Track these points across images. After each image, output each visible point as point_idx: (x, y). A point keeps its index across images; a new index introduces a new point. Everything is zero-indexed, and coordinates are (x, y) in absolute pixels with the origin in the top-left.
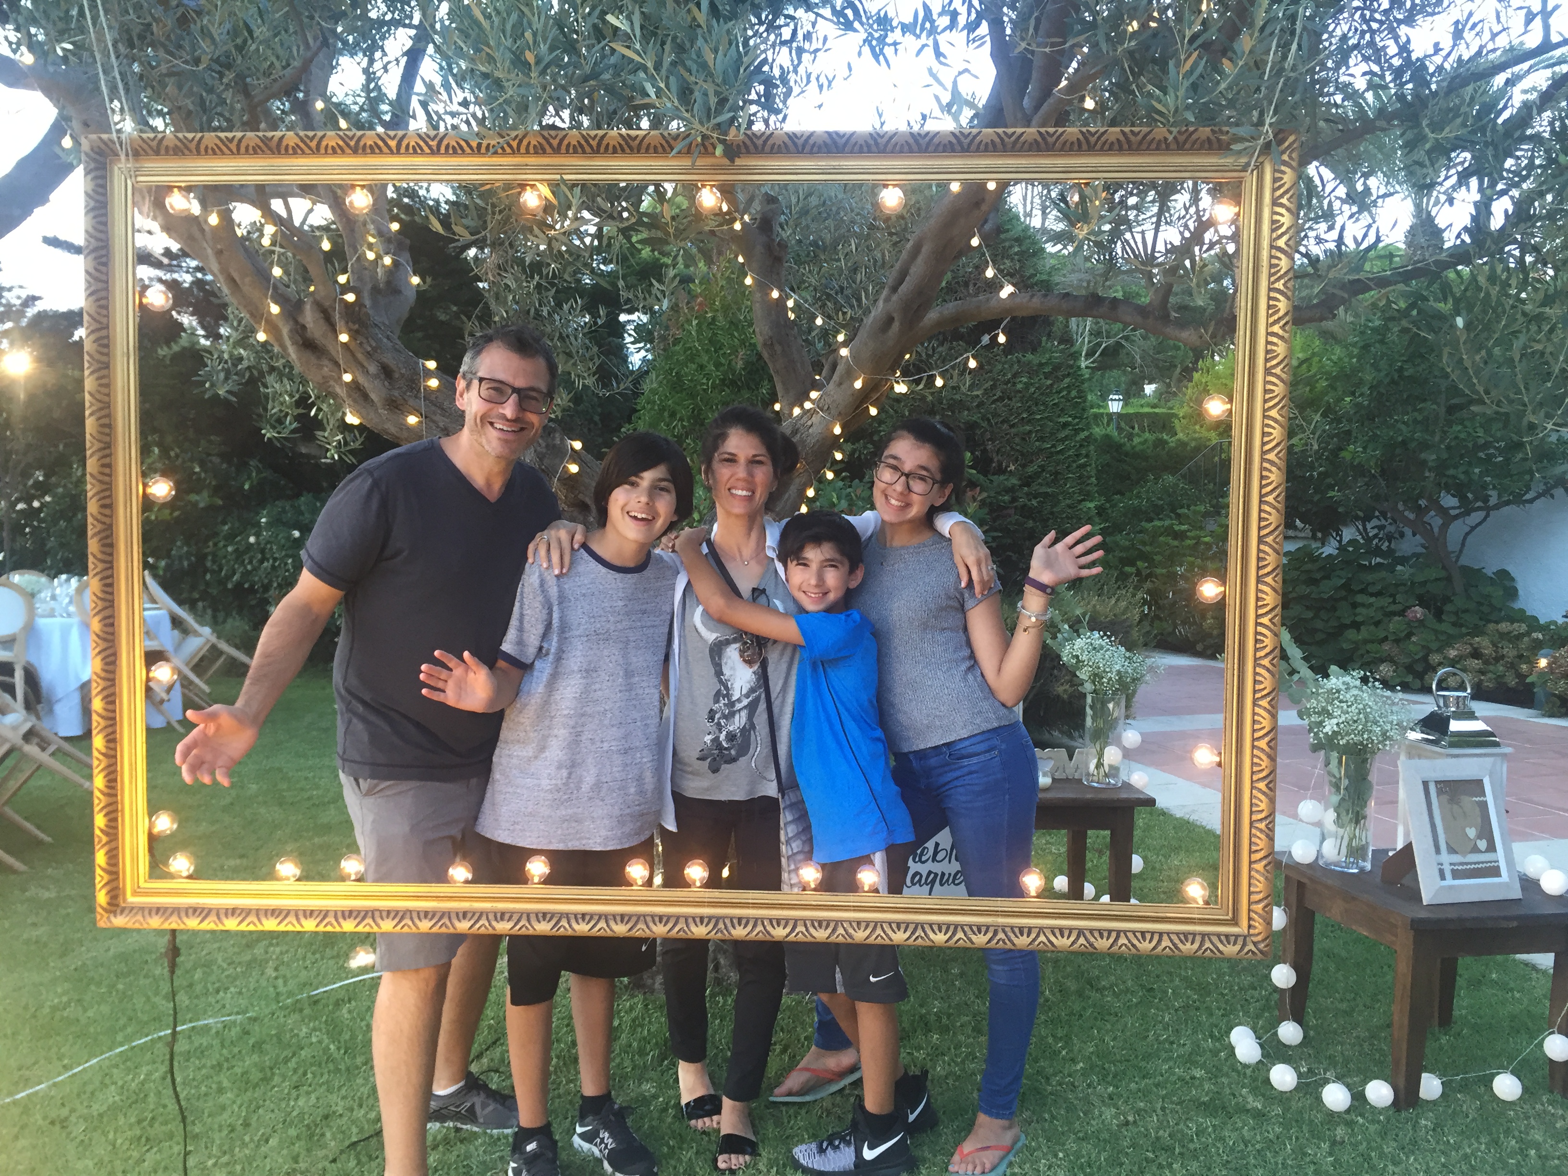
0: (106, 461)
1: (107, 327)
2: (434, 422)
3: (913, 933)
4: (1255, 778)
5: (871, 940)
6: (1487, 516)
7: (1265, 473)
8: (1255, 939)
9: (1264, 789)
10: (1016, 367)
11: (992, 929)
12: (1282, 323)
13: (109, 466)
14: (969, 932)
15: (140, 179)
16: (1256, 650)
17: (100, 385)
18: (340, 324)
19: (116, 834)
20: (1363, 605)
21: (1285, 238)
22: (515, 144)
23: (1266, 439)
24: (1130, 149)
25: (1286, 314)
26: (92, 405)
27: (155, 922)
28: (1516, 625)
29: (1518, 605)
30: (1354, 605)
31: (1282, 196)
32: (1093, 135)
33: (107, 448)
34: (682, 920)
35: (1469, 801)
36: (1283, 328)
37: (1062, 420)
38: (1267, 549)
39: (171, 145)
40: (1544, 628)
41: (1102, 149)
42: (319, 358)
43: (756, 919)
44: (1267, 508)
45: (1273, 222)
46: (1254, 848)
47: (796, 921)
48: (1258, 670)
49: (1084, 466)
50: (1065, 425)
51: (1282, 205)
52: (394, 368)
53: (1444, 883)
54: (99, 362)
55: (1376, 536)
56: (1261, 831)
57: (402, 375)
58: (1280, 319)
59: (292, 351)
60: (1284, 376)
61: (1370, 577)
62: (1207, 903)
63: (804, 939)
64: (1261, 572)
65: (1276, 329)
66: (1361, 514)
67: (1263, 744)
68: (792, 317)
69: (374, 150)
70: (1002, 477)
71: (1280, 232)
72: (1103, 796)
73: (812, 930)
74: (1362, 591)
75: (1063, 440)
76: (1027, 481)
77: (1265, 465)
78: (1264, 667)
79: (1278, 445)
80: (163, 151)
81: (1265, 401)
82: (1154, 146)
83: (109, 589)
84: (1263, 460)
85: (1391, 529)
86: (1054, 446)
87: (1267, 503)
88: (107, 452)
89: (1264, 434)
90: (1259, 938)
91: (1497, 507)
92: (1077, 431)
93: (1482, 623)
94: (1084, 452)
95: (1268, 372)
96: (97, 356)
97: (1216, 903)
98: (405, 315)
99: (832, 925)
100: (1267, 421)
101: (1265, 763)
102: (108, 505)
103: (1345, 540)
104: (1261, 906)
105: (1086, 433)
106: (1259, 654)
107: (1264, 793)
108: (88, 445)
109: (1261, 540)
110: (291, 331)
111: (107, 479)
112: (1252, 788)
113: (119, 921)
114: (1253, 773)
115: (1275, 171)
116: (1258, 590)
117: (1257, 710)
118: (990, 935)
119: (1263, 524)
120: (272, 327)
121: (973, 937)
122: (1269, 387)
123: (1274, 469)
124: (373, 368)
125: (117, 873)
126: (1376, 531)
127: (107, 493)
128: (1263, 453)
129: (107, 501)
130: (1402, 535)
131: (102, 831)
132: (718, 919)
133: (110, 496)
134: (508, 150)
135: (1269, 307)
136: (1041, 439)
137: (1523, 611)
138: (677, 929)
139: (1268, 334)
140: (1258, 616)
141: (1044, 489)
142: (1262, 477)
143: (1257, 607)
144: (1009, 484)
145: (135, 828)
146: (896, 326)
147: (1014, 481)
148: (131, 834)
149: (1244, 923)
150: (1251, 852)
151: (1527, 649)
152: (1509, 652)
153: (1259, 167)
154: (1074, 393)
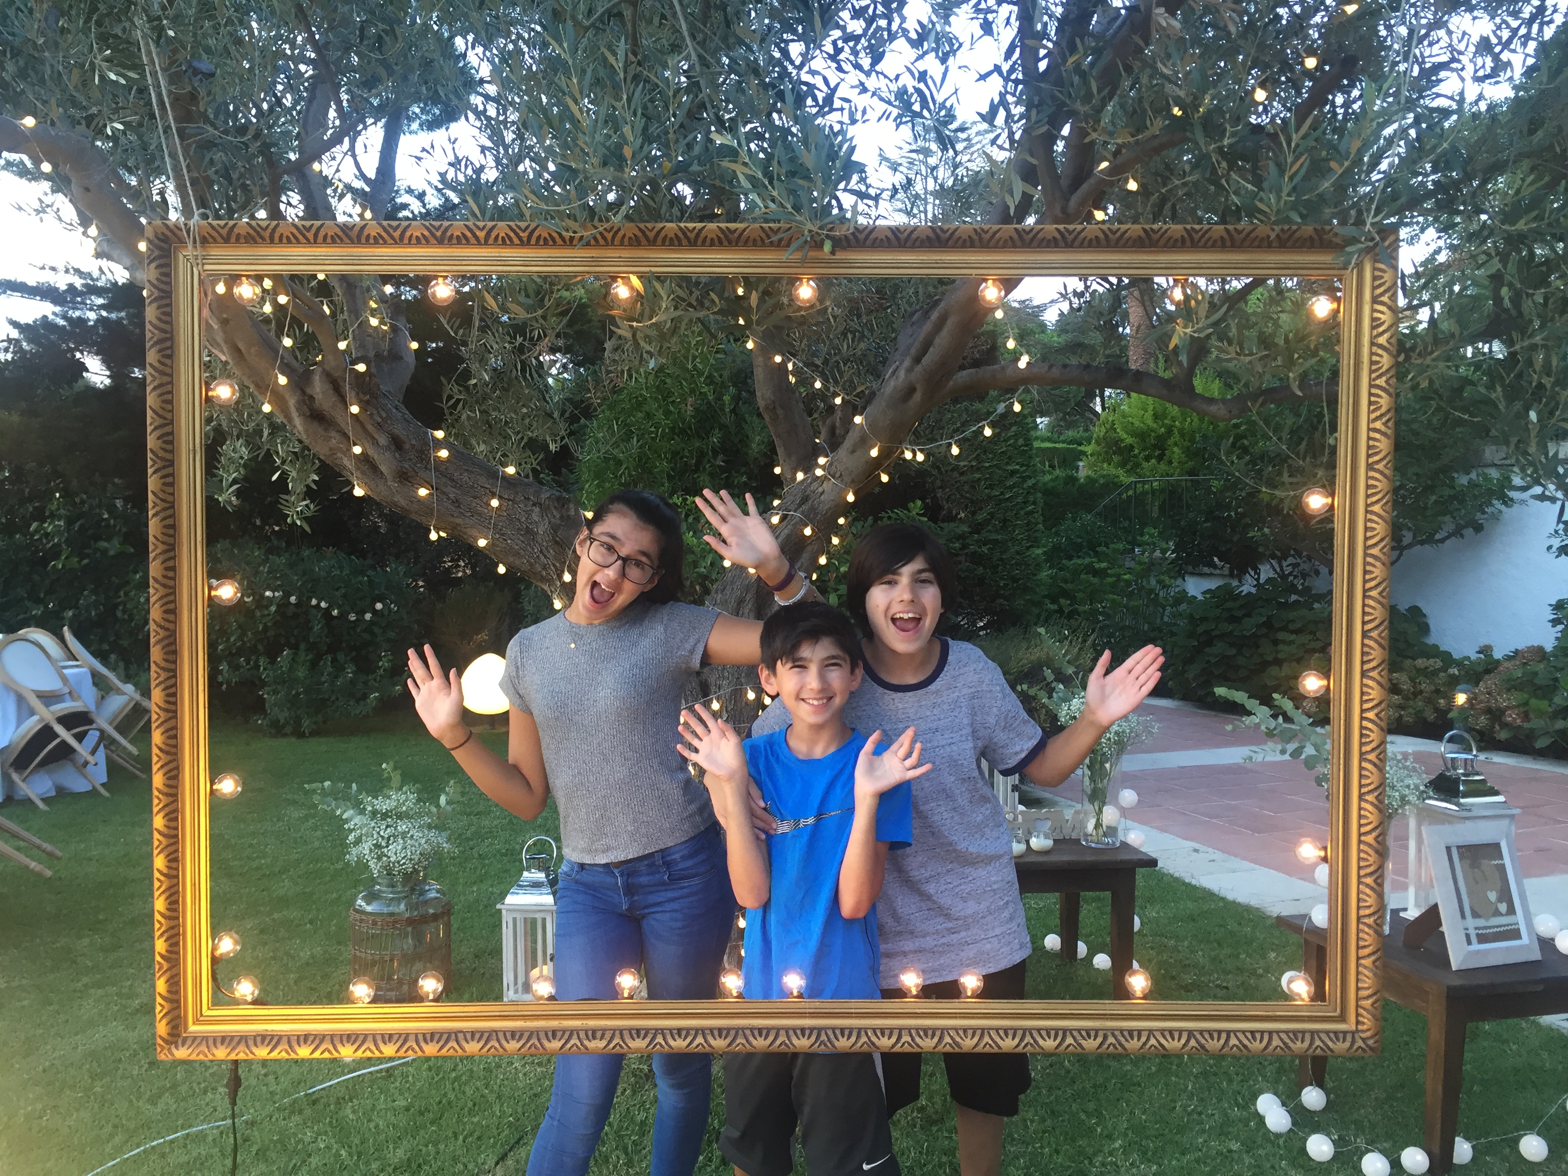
0: (170, 564)
1: (172, 422)
2: (444, 493)
3: (1022, 1040)
4: (1362, 873)
5: (979, 1049)
6: (1401, 555)
7: (1368, 568)
8: (1363, 1035)
9: (1373, 884)
10: (965, 416)
11: (1101, 1033)
12: (1384, 419)
13: (173, 569)
14: (1079, 1038)
15: (207, 267)
16: (1362, 744)
17: (164, 484)
18: (350, 395)
19: (178, 960)
20: (1284, 642)
21: (1386, 336)
22: (609, 236)
23: (1369, 534)
24: (1233, 246)
25: (1388, 411)
26: (155, 505)
27: (221, 1053)
28: (1431, 661)
29: (1431, 640)
30: (1276, 642)
31: (1382, 294)
32: (1197, 232)
33: (171, 549)
34: (782, 1032)
35: (1488, 864)
36: (1385, 424)
37: (1009, 468)
38: (1372, 643)
39: (243, 232)
40: (1459, 663)
41: (1205, 246)
42: (326, 430)
43: (860, 1029)
44: (1372, 603)
45: (1373, 319)
46: (1361, 943)
47: (900, 1030)
48: (1364, 764)
49: (1031, 513)
50: (1013, 473)
51: (1383, 303)
52: (404, 438)
53: (1471, 948)
54: (162, 459)
55: (1290, 574)
56: (1369, 926)
57: (413, 446)
58: (1382, 415)
59: (298, 421)
60: (1387, 472)
61: (1292, 615)
62: (1312, 999)
63: (910, 1050)
64: (1366, 667)
65: (1378, 425)
66: (1278, 553)
67: (1370, 839)
68: (792, 379)
69: (462, 241)
70: (952, 525)
71: (1381, 329)
72: (1105, 858)
73: (918, 1040)
74: (1284, 629)
75: (1011, 488)
76: (977, 528)
77: (1369, 559)
78: (1370, 761)
79: (1382, 540)
80: (233, 239)
81: (1368, 496)
82: (1256, 243)
83: (172, 699)
84: (1366, 555)
85: (1305, 566)
86: (1002, 493)
87: (1370, 597)
88: (171, 554)
89: (1366, 529)
90: (1368, 1034)
91: (1410, 546)
92: (1024, 479)
93: (1399, 659)
94: (1031, 499)
95: (1370, 467)
96: (161, 454)
97: (1323, 1000)
98: (407, 382)
99: (938, 1033)
100: (1369, 516)
101: (1372, 858)
102: (171, 611)
103: (1263, 578)
104: (1370, 1001)
105: (1033, 481)
106: (1364, 749)
107: (1372, 889)
108: (151, 547)
109: (1365, 634)
110: (298, 402)
111: (171, 583)
112: (1359, 883)
113: (181, 1053)
114: (1359, 868)
115: (1374, 269)
116: (1362, 685)
117: (1363, 805)
118: (1100, 1040)
119: (1367, 618)
120: (278, 398)
121: (1083, 1042)
122: (1371, 482)
123: (1378, 564)
124: (383, 440)
125: (178, 1001)
126: (1290, 569)
127: (171, 598)
128: (1366, 548)
129: (171, 606)
130: (1317, 573)
131: (162, 956)
132: (820, 1030)
133: (174, 601)
134: (602, 242)
135: (1370, 403)
136: (991, 487)
137: (1436, 647)
138: (778, 1042)
139: (1369, 429)
140: (1363, 711)
141: (994, 536)
142: (1365, 572)
143: (1362, 702)
144: (959, 531)
145: (197, 951)
146: (917, 397)
147: (965, 528)
148: (194, 959)
149: (1352, 1018)
150: (1358, 948)
151: (1444, 684)
152: (1426, 686)
153: (1360, 266)
154: (1021, 442)
